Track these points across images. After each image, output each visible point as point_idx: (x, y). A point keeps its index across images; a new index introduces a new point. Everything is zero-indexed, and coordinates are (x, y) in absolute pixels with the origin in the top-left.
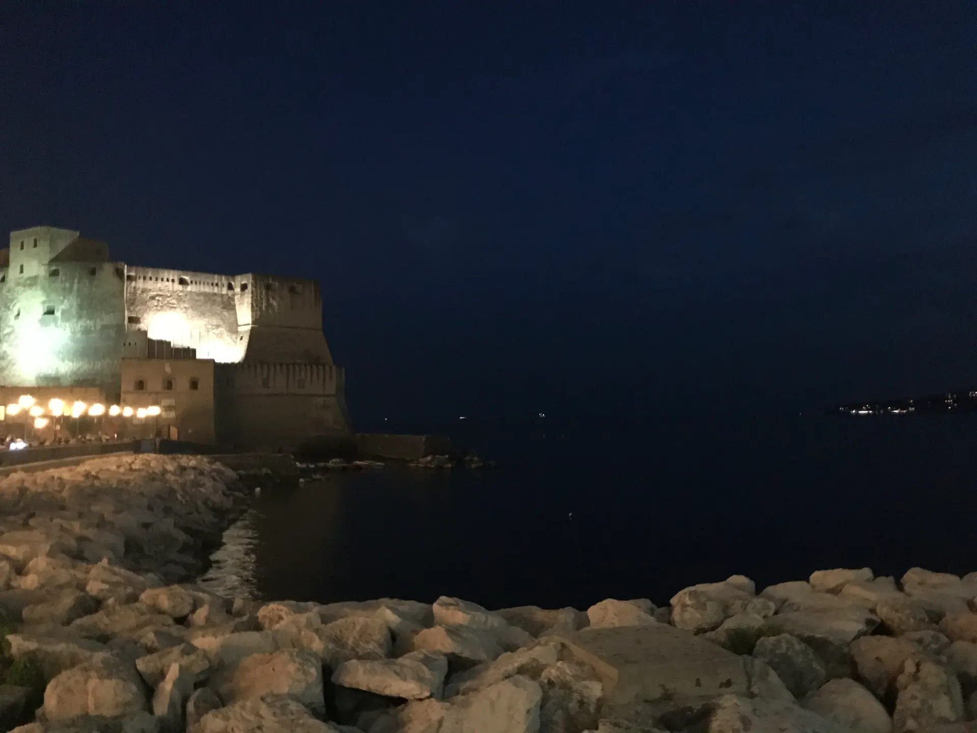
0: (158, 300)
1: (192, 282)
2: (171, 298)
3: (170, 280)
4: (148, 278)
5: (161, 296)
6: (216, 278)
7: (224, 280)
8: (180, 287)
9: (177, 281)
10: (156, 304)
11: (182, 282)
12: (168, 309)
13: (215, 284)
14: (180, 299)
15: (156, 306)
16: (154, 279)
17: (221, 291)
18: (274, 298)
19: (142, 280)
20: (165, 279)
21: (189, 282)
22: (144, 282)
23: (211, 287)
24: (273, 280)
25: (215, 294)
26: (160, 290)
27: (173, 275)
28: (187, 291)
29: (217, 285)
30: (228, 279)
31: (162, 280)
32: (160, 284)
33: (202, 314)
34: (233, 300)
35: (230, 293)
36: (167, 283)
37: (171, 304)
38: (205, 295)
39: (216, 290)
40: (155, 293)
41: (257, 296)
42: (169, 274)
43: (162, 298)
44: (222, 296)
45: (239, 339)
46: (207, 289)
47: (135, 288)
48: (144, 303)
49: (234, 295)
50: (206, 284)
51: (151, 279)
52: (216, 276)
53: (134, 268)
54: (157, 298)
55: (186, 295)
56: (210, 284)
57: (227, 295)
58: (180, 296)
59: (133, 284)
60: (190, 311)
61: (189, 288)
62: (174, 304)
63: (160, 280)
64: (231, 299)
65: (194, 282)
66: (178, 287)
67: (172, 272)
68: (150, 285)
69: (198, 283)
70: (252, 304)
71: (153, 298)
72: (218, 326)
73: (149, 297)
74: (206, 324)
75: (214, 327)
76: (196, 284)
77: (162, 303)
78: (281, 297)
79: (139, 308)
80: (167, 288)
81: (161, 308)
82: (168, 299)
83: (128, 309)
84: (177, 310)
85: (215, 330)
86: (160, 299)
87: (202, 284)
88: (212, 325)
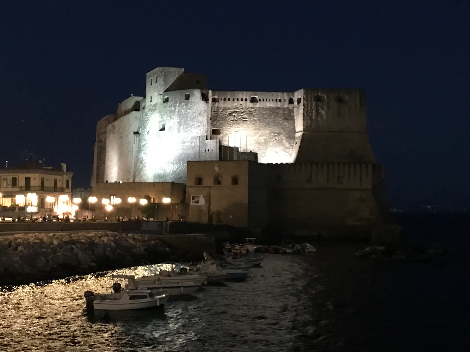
0: (235, 116)
1: (260, 100)
2: (244, 113)
3: (244, 99)
4: (227, 99)
5: (236, 112)
6: (279, 95)
7: (286, 96)
8: (251, 105)
9: (249, 100)
10: (232, 119)
11: (253, 100)
12: (241, 122)
13: (278, 100)
14: (250, 114)
15: (233, 120)
16: (231, 99)
17: (284, 105)
18: (322, 108)
19: (223, 101)
20: (240, 99)
21: (258, 100)
22: (224, 102)
23: (276, 103)
24: (322, 93)
25: (278, 108)
26: (236, 108)
27: (246, 95)
28: (256, 107)
29: (280, 100)
30: (288, 95)
31: (238, 100)
32: (236, 104)
33: (268, 124)
34: (293, 112)
35: (291, 106)
36: (241, 102)
37: (244, 118)
38: (271, 109)
39: (279, 104)
40: (232, 110)
41: (308, 108)
42: (243, 95)
43: (237, 114)
44: (284, 109)
45: (295, 143)
46: (272, 105)
47: (217, 107)
48: (224, 119)
49: (293, 108)
50: (271, 100)
51: (229, 100)
52: (279, 94)
53: (217, 93)
54: (233, 114)
55: (255, 110)
56: (275, 100)
57: (288, 108)
58: (251, 112)
59: (217, 104)
60: (258, 123)
61: (258, 105)
62: (246, 118)
63: (236, 100)
64: (291, 111)
65: (262, 100)
66: (249, 104)
67: (245, 93)
68: (229, 104)
69: (265, 100)
70: (304, 114)
71: (230, 114)
72: (279, 134)
73: (227, 114)
74: (270, 133)
75: (276, 135)
76: (263, 100)
77: (237, 118)
78: (329, 107)
79: (220, 122)
80: (241, 106)
81: (236, 122)
82: (242, 114)
83: (212, 124)
84: (248, 122)
85: (276, 138)
86: (236, 115)
87: (268, 101)
88: (275, 133)
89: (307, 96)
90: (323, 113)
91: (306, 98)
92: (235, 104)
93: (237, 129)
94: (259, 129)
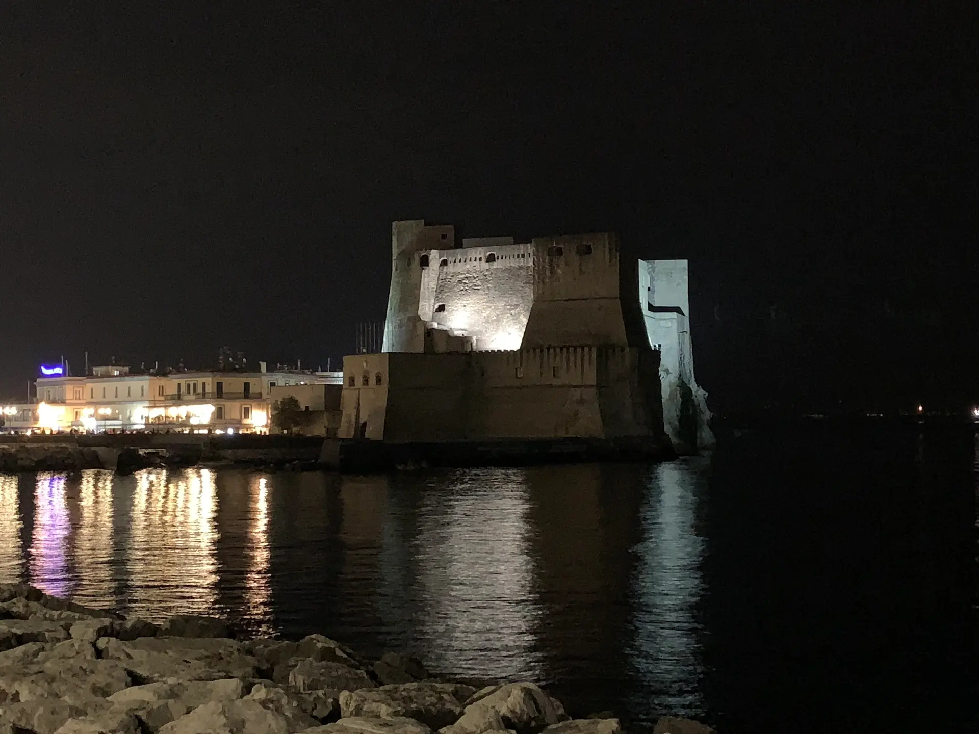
0: (465, 283)
1: (498, 258)
2: (477, 279)
3: (478, 259)
4: (458, 261)
5: (467, 278)
6: (522, 249)
7: (529, 249)
8: (487, 266)
9: (483, 259)
10: (462, 288)
11: (490, 259)
12: (472, 292)
13: (520, 256)
14: (485, 279)
15: (462, 290)
16: (463, 260)
17: (528, 262)
18: (559, 266)
19: (452, 263)
20: (473, 259)
21: (496, 258)
22: (454, 265)
23: (517, 260)
25: (521, 268)
26: (468, 272)
27: (481, 252)
28: (493, 269)
29: (523, 256)
31: (471, 260)
33: (503, 294)
36: (475, 263)
37: (476, 286)
38: (510, 270)
39: (522, 262)
40: (463, 276)
42: (478, 252)
43: (469, 281)
44: (527, 268)
46: (512, 263)
47: (446, 273)
48: (452, 289)
50: (512, 257)
51: (460, 261)
52: (521, 246)
53: (446, 252)
54: (464, 281)
55: (491, 274)
56: (516, 256)
58: (485, 276)
59: (445, 269)
60: (492, 291)
61: (495, 265)
62: (479, 286)
63: (468, 261)
65: (500, 258)
66: (485, 265)
67: (479, 250)
68: (459, 268)
69: (504, 257)
71: (460, 282)
72: (517, 306)
73: (457, 281)
74: (505, 305)
75: (512, 307)
76: (502, 258)
77: (467, 286)
78: (567, 264)
79: (446, 294)
80: (474, 268)
81: (465, 292)
82: (474, 281)
83: (437, 297)
84: (481, 291)
85: (513, 312)
86: (467, 282)
87: (508, 258)
88: (511, 306)
89: (538, 251)
90: (559, 271)
91: (536, 253)
92: (468, 266)
93: (465, 303)
94: (492, 302)
